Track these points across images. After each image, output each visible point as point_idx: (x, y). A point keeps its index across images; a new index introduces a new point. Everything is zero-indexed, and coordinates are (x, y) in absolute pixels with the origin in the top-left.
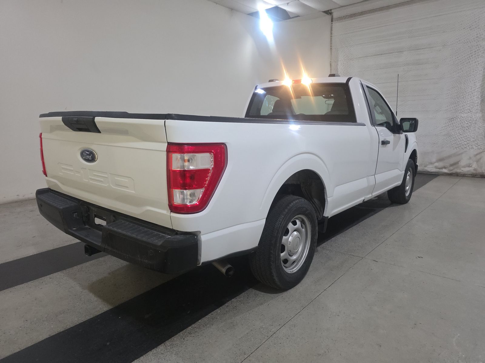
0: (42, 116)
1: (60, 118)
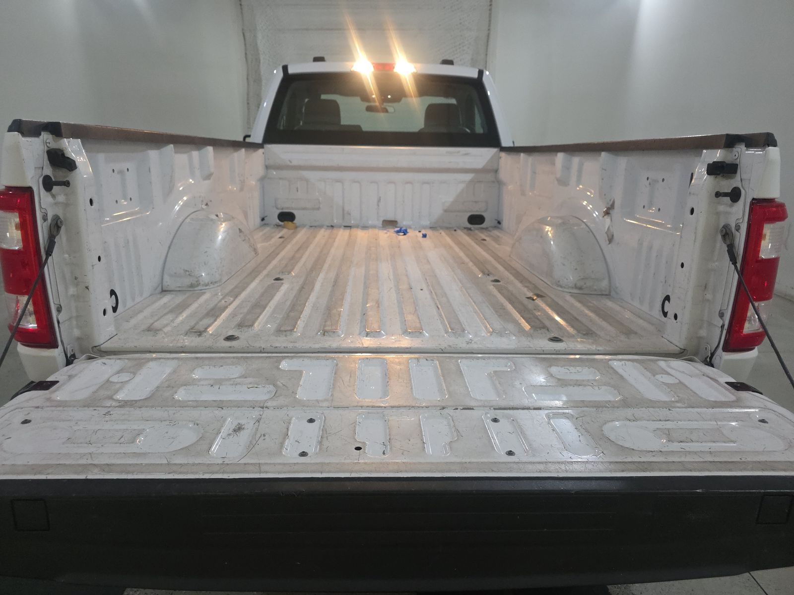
0: (19, 126)
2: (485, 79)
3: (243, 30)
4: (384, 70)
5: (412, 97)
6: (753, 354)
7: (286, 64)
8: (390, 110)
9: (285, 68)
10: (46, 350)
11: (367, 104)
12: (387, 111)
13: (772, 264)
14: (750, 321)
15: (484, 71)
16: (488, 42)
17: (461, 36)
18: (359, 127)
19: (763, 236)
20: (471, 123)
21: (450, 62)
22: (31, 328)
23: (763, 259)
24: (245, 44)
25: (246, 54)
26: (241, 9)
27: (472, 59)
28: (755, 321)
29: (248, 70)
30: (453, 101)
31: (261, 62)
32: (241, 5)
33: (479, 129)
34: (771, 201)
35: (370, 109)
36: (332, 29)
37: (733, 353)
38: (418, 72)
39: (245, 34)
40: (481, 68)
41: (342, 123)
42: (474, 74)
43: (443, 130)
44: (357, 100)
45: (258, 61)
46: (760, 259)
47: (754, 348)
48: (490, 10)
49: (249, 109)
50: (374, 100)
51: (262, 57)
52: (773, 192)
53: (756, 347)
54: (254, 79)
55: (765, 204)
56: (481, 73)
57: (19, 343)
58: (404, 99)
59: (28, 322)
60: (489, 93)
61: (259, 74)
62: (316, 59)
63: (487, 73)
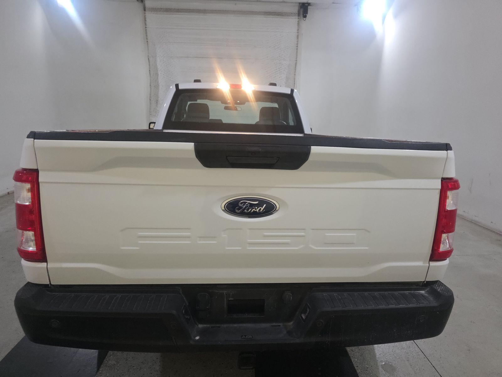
0: (34, 135)
1: (190, 146)
2: (294, 95)
3: (148, 56)
4: (235, 88)
5: (252, 102)
6: (447, 262)
7: (177, 83)
8: (239, 109)
9: (177, 86)
10: (40, 263)
11: (224, 105)
12: (236, 110)
13: (453, 213)
14: (443, 244)
15: (294, 90)
16: (295, 67)
17: (280, 63)
18: (221, 120)
19: (447, 197)
20: (287, 119)
21: (274, 85)
22: (30, 250)
23: (448, 210)
24: (149, 65)
25: (150, 70)
26: (148, 44)
27: (286, 77)
28: (446, 244)
29: (151, 80)
30: (276, 105)
31: (159, 75)
32: (147, 42)
33: (291, 123)
34: (451, 179)
35: (226, 108)
36: (203, 58)
37: (435, 262)
38: (256, 90)
39: (150, 59)
40: (292, 88)
41: (211, 118)
42: (289, 92)
43: (270, 123)
44: (219, 103)
45: (157, 74)
46: (446, 210)
47: (447, 259)
48: (297, 49)
49: (150, 103)
50: (229, 103)
51: (159, 73)
52: (451, 174)
53: (448, 258)
54: (154, 85)
55: (448, 181)
56: (292, 91)
57: (23, 259)
58: (247, 103)
59: (30, 247)
60: (297, 101)
61: (158, 83)
62: (196, 81)
63: (296, 91)
